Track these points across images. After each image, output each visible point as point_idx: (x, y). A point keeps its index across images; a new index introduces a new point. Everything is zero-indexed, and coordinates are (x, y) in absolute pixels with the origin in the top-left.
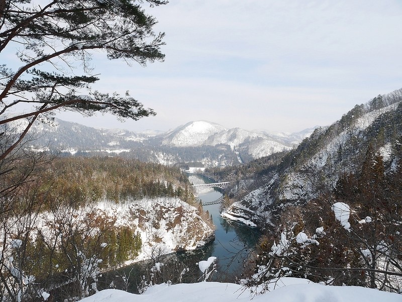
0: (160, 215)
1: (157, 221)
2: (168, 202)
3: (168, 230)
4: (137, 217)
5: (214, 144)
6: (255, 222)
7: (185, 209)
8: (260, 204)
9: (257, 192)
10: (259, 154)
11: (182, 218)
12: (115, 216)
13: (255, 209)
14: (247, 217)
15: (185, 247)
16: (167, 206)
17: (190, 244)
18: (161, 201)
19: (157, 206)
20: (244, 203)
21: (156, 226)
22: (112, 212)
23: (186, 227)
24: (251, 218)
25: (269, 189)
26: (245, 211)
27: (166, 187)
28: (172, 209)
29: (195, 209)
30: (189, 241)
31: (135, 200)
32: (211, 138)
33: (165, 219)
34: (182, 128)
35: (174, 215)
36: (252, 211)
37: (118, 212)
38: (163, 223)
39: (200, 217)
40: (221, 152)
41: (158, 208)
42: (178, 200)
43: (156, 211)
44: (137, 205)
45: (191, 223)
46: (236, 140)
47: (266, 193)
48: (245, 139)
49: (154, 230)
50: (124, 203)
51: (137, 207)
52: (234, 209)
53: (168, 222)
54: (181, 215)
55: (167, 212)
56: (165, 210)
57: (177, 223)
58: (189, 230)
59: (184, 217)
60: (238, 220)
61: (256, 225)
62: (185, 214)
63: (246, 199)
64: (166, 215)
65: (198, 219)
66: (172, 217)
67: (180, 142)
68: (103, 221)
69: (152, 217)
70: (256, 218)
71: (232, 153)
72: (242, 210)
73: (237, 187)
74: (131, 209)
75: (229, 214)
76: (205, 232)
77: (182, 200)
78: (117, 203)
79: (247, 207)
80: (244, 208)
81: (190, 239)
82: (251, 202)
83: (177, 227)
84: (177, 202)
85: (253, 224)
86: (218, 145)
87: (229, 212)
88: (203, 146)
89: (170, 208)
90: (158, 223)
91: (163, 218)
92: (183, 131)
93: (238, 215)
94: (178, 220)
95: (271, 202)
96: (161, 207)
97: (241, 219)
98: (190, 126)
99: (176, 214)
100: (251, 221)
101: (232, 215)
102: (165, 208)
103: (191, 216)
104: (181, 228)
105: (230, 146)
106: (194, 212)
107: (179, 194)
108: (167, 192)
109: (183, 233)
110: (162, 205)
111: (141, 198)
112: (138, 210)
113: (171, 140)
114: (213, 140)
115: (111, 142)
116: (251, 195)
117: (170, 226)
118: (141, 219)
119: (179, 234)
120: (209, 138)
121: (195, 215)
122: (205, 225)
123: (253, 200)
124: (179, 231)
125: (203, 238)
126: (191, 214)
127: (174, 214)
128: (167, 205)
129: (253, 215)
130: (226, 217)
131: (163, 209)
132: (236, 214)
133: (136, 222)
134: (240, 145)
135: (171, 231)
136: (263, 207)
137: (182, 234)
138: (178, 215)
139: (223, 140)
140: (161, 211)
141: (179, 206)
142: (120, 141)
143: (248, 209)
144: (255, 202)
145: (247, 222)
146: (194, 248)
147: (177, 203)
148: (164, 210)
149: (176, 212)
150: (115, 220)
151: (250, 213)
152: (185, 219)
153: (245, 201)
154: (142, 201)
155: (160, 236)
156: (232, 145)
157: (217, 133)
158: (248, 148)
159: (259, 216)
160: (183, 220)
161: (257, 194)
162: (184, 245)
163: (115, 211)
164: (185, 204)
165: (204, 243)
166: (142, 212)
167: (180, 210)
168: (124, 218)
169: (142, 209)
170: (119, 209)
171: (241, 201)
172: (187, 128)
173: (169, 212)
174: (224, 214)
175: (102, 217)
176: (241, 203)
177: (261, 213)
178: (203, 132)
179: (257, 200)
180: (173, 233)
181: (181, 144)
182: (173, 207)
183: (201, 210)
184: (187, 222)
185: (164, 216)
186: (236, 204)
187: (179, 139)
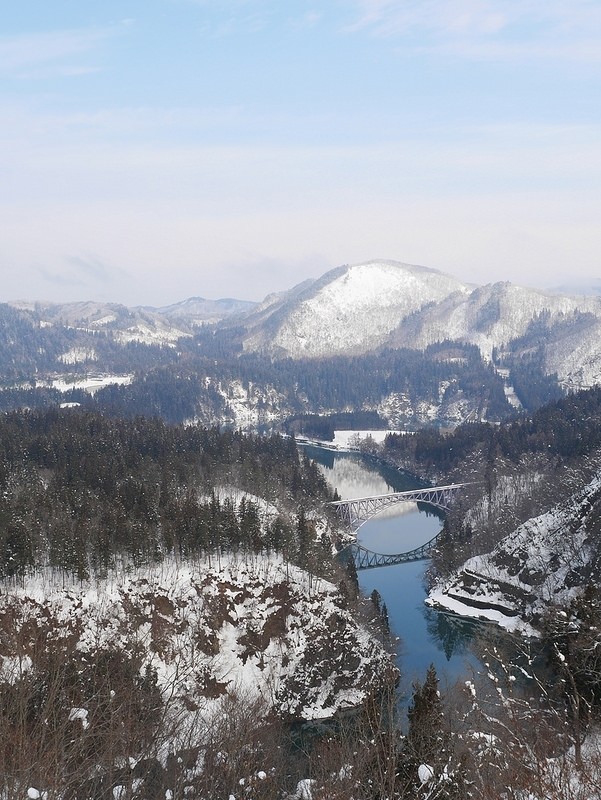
0: (219, 612)
1: (208, 631)
2: (242, 567)
3: (244, 657)
4: (144, 620)
5: (424, 342)
6: (534, 621)
7: (296, 588)
8: (554, 561)
9: (544, 522)
10: (580, 373)
11: (290, 619)
12: (79, 621)
13: (537, 579)
14: (510, 606)
15: (299, 709)
16: (241, 581)
17: (315, 700)
18: (221, 566)
19: (207, 582)
20: (503, 560)
21: (209, 646)
22: (67, 606)
23: (302, 648)
24: (524, 609)
25: (584, 511)
26: (505, 588)
27: (239, 520)
28: (257, 592)
29: (331, 587)
30: (313, 689)
31: (138, 566)
32: (413, 321)
33: (235, 624)
34: (311, 289)
35: (264, 611)
36: (528, 588)
37: (85, 605)
38: (229, 635)
39: (346, 614)
40: (447, 371)
41: (213, 590)
42: (277, 560)
43: (207, 597)
44: (145, 581)
45: (318, 633)
46: (499, 329)
47: (574, 526)
48: (532, 323)
49: (201, 659)
50: (103, 576)
51: (146, 589)
52: (468, 581)
53: (244, 633)
54: (287, 610)
55: (239, 600)
56: (236, 593)
57: (273, 636)
58: (310, 656)
59: (296, 614)
60: (482, 618)
61: (537, 634)
62: (298, 607)
63: (510, 545)
64: (240, 611)
65: (343, 621)
66: (256, 615)
67: (303, 342)
68: (41, 635)
69: (193, 618)
70: (540, 611)
72: (496, 582)
73: (486, 504)
74: (127, 596)
75: (454, 597)
76: (365, 661)
77: (288, 559)
78: (83, 576)
79: (511, 573)
80: (503, 576)
81: (315, 683)
82: (525, 556)
83: (272, 648)
84: (272, 568)
85: (529, 632)
86: (435, 348)
87: (452, 591)
88: (385, 352)
89: (249, 589)
90: (213, 638)
91: (230, 620)
92: (312, 303)
93: (482, 599)
94: (276, 627)
95: (586, 558)
96: (223, 586)
97: (492, 615)
98: (336, 285)
99: (270, 606)
100: (524, 618)
101: (462, 600)
102: (234, 588)
103: (317, 612)
104: (284, 648)
105: (476, 349)
106: (328, 599)
107: (276, 540)
108: (243, 536)
109: (292, 665)
110: (226, 578)
111: (158, 559)
112: (149, 596)
113: (274, 336)
114: (418, 330)
115: (67, 351)
116: (523, 534)
117: (252, 644)
118: (158, 626)
119: (280, 671)
120: (404, 320)
121: (330, 608)
122: (363, 639)
123: (532, 550)
124: (279, 661)
125: (357, 681)
126: (316, 605)
127: (263, 606)
128: (240, 577)
129: (531, 599)
130: (442, 608)
131: (228, 592)
132: (474, 597)
133: (144, 634)
134: (515, 345)
135: (254, 661)
136: (561, 574)
137: (290, 670)
138: (277, 608)
139: (454, 329)
140: (223, 598)
141: (279, 579)
142: (100, 348)
143: (514, 581)
144: (538, 556)
145: (509, 623)
146: (328, 713)
147: (272, 573)
148: (231, 594)
149: (269, 601)
150: (78, 628)
151: (520, 593)
152: (298, 620)
153: (503, 552)
154: (159, 570)
155: (221, 679)
156: (486, 346)
157: (432, 304)
158: (541, 356)
159: (548, 603)
160: (293, 626)
161: (543, 529)
162: (296, 703)
163: (77, 602)
164: (297, 574)
165: (362, 695)
166: (163, 604)
167: (282, 593)
168: (104, 624)
169: (162, 594)
170: (90, 598)
171: (494, 553)
172: (326, 291)
173: (248, 601)
174: (437, 597)
175: (40, 625)
176: (494, 559)
177: (556, 591)
178: (385, 303)
179: (544, 552)
180: (261, 666)
181: (307, 347)
182: (258, 585)
183: (348, 595)
184: (306, 632)
185: (231, 614)
186: (475, 564)
187: (299, 331)
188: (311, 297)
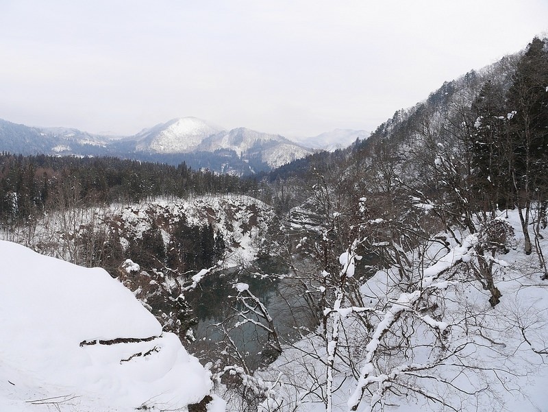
0: (230, 215)
2: (236, 198)
3: (243, 233)
5: (213, 149)
7: (259, 207)
10: (276, 161)
11: (258, 219)
14: (315, 223)
16: (237, 204)
19: (224, 203)
20: (308, 207)
21: (230, 228)
28: (244, 208)
31: (198, 195)
32: (207, 141)
33: (237, 220)
34: (165, 127)
36: (321, 216)
38: (236, 225)
40: (225, 160)
41: (226, 207)
43: (225, 209)
44: (202, 201)
45: (271, 223)
46: (243, 144)
48: (254, 144)
49: (228, 233)
51: (203, 205)
52: (295, 215)
53: (242, 224)
54: (257, 215)
55: (237, 211)
56: (236, 208)
57: (253, 225)
59: (261, 216)
62: (261, 214)
63: (310, 201)
64: (238, 215)
67: (162, 147)
69: (223, 217)
71: (240, 161)
72: (307, 215)
79: (313, 211)
80: (309, 212)
83: (254, 230)
86: (217, 151)
88: (198, 152)
89: (240, 207)
90: (231, 225)
91: (235, 219)
92: (165, 132)
93: (302, 221)
94: (254, 222)
96: (230, 205)
97: (307, 226)
98: (174, 126)
99: (250, 213)
101: (294, 222)
102: (234, 206)
104: (259, 230)
105: (235, 152)
106: (272, 211)
110: (231, 202)
112: (204, 207)
113: (150, 144)
114: (210, 145)
115: (56, 146)
117: (246, 228)
118: (210, 220)
120: (203, 141)
127: (247, 214)
128: (236, 202)
131: (232, 208)
132: (299, 221)
134: (249, 151)
135: (247, 234)
138: (252, 214)
139: (225, 144)
140: (231, 211)
141: (251, 204)
142: (71, 145)
143: (314, 214)
149: (249, 211)
150: (184, 217)
152: (262, 218)
153: (309, 204)
154: (206, 197)
155: (237, 241)
156: (239, 150)
157: (214, 135)
158: (260, 155)
160: (260, 221)
163: (180, 207)
164: (258, 201)
166: (210, 211)
167: (253, 208)
169: (209, 207)
171: (303, 205)
172: (170, 128)
173: (240, 212)
176: (304, 207)
178: (195, 134)
180: (250, 236)
181: (164, 149)
182: (244, 205)
184: (266, 223)
185: (235, 217)
186: (296, 209)
187: (160, 143)
188: (164, 130)
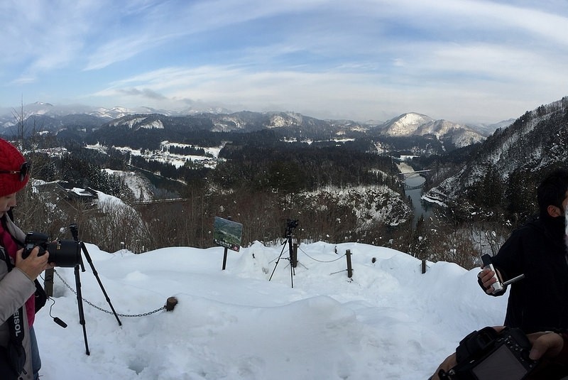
0: (371, 199)
1: (369, 204)
2: (378, 189)
3: (377, 210)
4: (353, 200)
5: (423, 134)
6: (447, 203)
7: (390, 194)
8: (452, 189)
9: (450, 180)
11: (388, 202)
13: (448, 193)
14: (441, 200)
15: (389, 223)
17: (393, 221)
18: (372, 188)
19: (369, 192)
20: (440, 189)
21: (369, 207)
22: (336, 194)
23: (391, 209)
24: (444, 201)
25: (460, 177)
26: (440, 195)
27: (378, 177)
28: (381, 195)
29: (399, 195)
30: (393, 219)
31: (353, 186)
32: (420, 129)
33: (375, 202)
34: (397, 119)
35: (382, 199)
36: (446, 195)
38: (374, 204)
39: (402, 201)
40: (429, 141)
42: (386, 187)
43: (369, 195)
44: (354, 190)
45: (395, 205)
46: (441, 131)
47: (457, 181)
48: (449, 130)
49: (367, 210)
50: (344, 188)
51: (354, 192)
52: (432, 194)
53: (377, 205)
54: (388, 200)
55: (376, 197)
57: (384, 206)
58: (393, 211)
59: (390, 201)
61: (447, 206)
62: (390, 199)
63: (442, 185)
64: (376, 199)
65: (401, 203)
66: (380, 201)
68: (329, 200)
69: (365, 200)
70: (448, 201)
71: (438, 143)
72: (438, 194)
73: (437, 175)
74: (350, 193)
76: (406, 212)
77: (389, 188)
78: (339, 188)
79: (442, 192)
80: (440, 192)
81: (394, 217)
82: (445, 188)
83: (384, 208)
84: (385, 189)
85: (445, 206)
86: (425, 135)
87: (428, 196)
88: (413, 136)
89: (379, 194)
92: (397, 123)
93: (435, 198)
94: (385, 204)
95: (459, 188)
96: (373, 193)
97: (437, 202)
98: (403, 118)
100: (444, 203)
101: (430, 198)
102: (375, 194)
103: (395, 200)
104: (387, 209)
105: (436, 136)
106: (398, 197)
107: (387, 182)
108: (378, 181)
109: (388, 213)
110: (374, 191)
111: (358, 185)
112: (355, 194)
113: (387, 131)
114: (421, 131)
115: (338, 132)
116: (445, 182)
117: (379, 207)
118: (357, 201)
119: (385, 214)
120: (418, 128)
121: (398, 199)
123: (447, 186)
124: (385, 212)
125: (404, 217)
128: (377, 191)
129: (446, 198)
130: (425, 200)
132: (433, 198)
133: (353, 203)
134: (445, 135)
135: (379, 211)
136: (453, 192)
138: (385, 199)
139: (430, 131)
140: (373, 196)
141: (386, 192)
142: (346, 131)
143: (442, 194)
144: (449, 187)
145: (441, 204)
146: (397, 224)
149: (384, 197)
150: (338, 199)
151: (444, 197)
153: (440, 187)
154: (358, 188)
155: (371, 215)
156: (438, 135)
157: (425, 124)
158: (451, 138)
159: (450, 199)
160: (389, 204)
164: (391, 191)
165: (405, 221)
166: (358, 196)
167: (387, 196)
168: (344, 199)
169: (358, 194)
170: (341, 193)
171: (438, 187)
172: (400, 120)
173: (378, 197)
174: (424, 197)
177: (452, 196)
178: (414, 123)
180: (381, 213)
181: (395, 134)
182: (381, 193)
183: (403, 196)
184: (392, 205)
186: (433, 189)
187: (393, 130)
188: (396, 121)
